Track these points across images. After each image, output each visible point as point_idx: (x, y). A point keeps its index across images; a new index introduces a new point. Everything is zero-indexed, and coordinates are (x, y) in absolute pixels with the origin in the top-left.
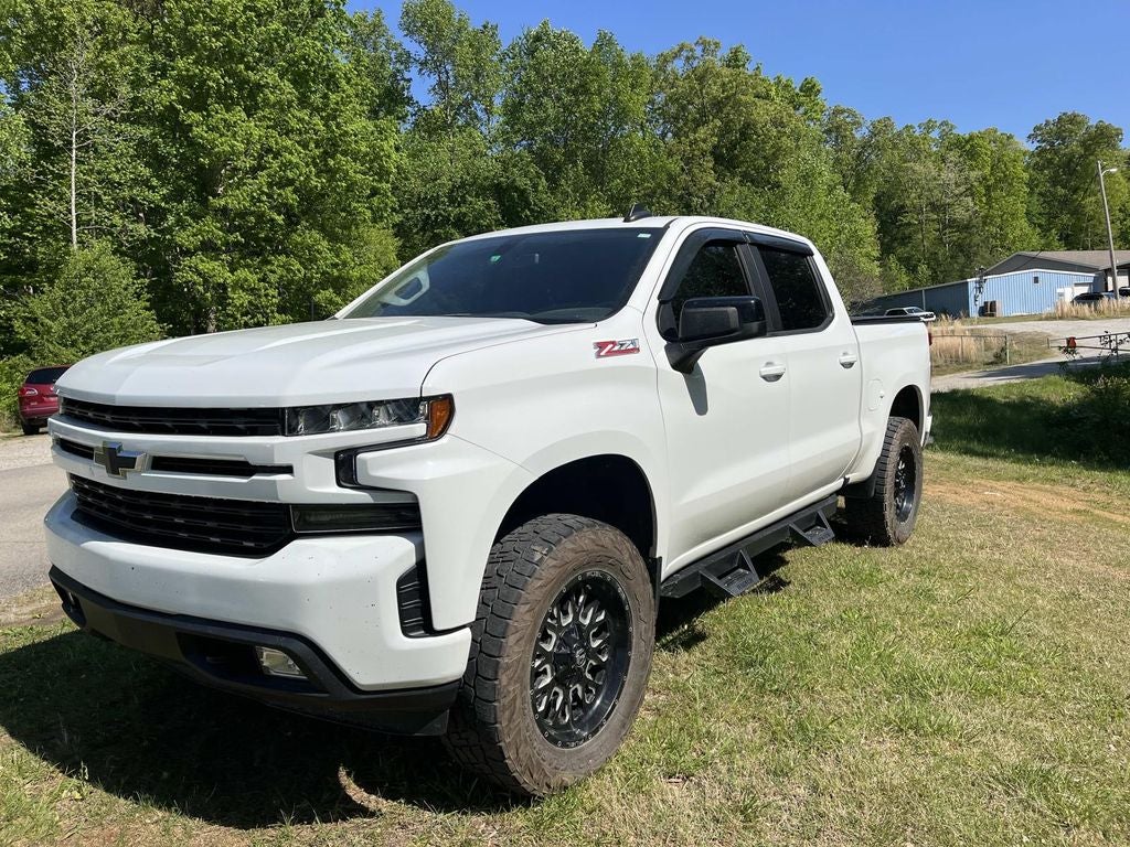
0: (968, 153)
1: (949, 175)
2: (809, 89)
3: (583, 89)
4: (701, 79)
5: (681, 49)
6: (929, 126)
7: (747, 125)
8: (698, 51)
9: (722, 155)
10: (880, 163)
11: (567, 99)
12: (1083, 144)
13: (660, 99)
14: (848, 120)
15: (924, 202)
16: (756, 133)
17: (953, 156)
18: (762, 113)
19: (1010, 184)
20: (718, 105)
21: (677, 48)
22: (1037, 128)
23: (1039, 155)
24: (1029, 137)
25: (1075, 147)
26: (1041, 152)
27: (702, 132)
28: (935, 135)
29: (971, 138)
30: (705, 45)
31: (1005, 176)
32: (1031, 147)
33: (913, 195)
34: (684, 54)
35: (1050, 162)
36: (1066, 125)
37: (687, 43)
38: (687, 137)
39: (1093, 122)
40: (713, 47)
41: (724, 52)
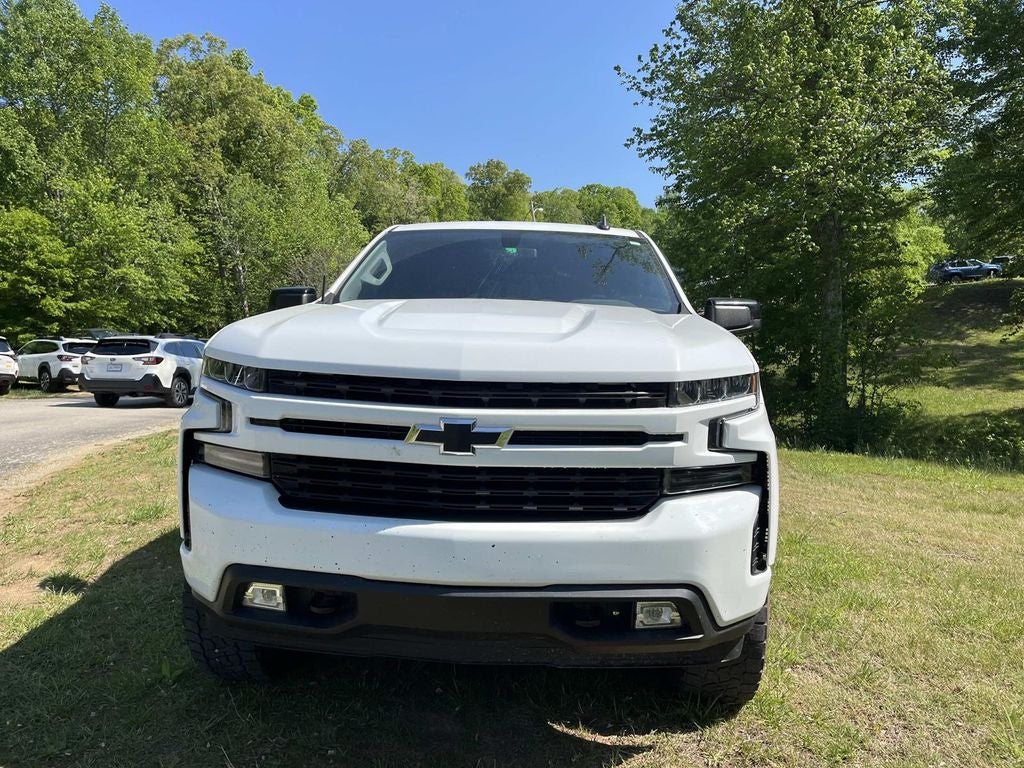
0: (425, 180)
1: (412, 197)
2: (307, 104)
3: (81, 56)
4: (209, 72)
5: (187, 40)
6: (395, 153)
7: (253, 125)
8: (204, 46)
9: (229, 148)
10: (359, 176)
11: (63, 64)
12: (505, 185)
13: (164, 82)
14: (332, 136)
15: (392, 215)
16: (261, 134)
17: (414, 180)
18: (267, 117)
19: (456, 210)
20: (226, 101)
21: (182, 39)
22: (472, 169)
23: (474, 189)
24: (467, 175)
25: (499, 187)
26: (474, 188)
27: (210, 123)
28: (399, 160)
29: (426, 168)
30: (211, 42)
31: (452, 203)
32: (469, 183)
33: (384, 209)
34: (190, 45)
35: (481, 196)
36: (493, 169)
37: (193, 35)
38: (195, 125)
39: (511, 169)
40: (219, 45)
41: (228, 52)
